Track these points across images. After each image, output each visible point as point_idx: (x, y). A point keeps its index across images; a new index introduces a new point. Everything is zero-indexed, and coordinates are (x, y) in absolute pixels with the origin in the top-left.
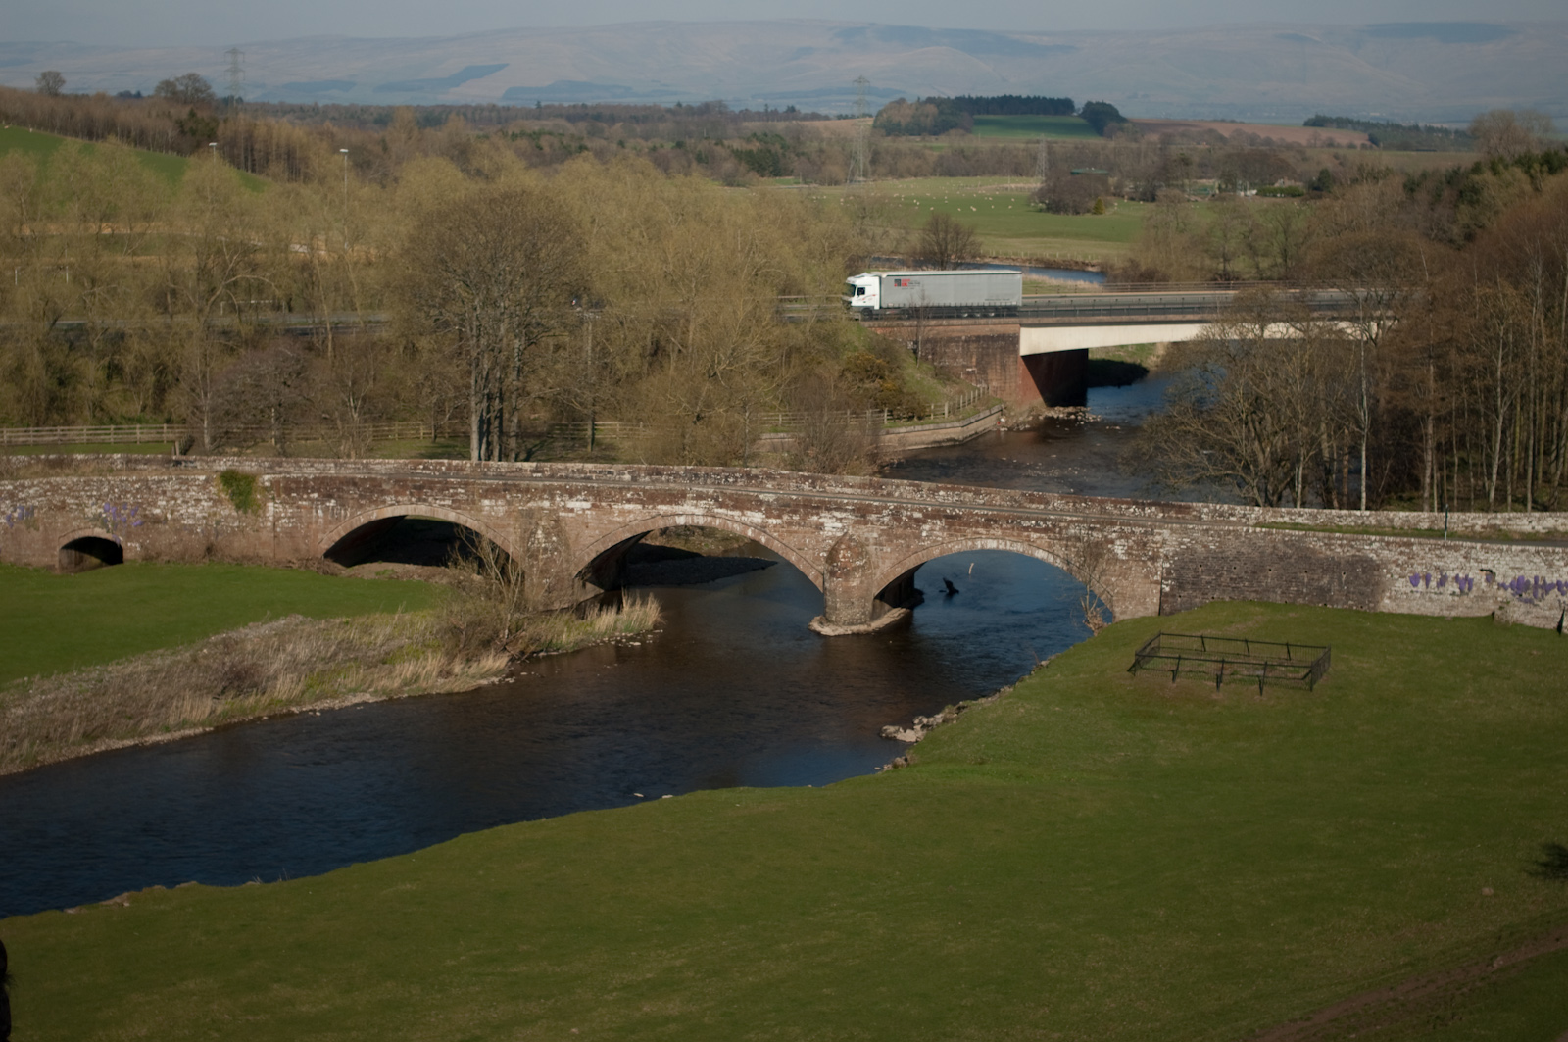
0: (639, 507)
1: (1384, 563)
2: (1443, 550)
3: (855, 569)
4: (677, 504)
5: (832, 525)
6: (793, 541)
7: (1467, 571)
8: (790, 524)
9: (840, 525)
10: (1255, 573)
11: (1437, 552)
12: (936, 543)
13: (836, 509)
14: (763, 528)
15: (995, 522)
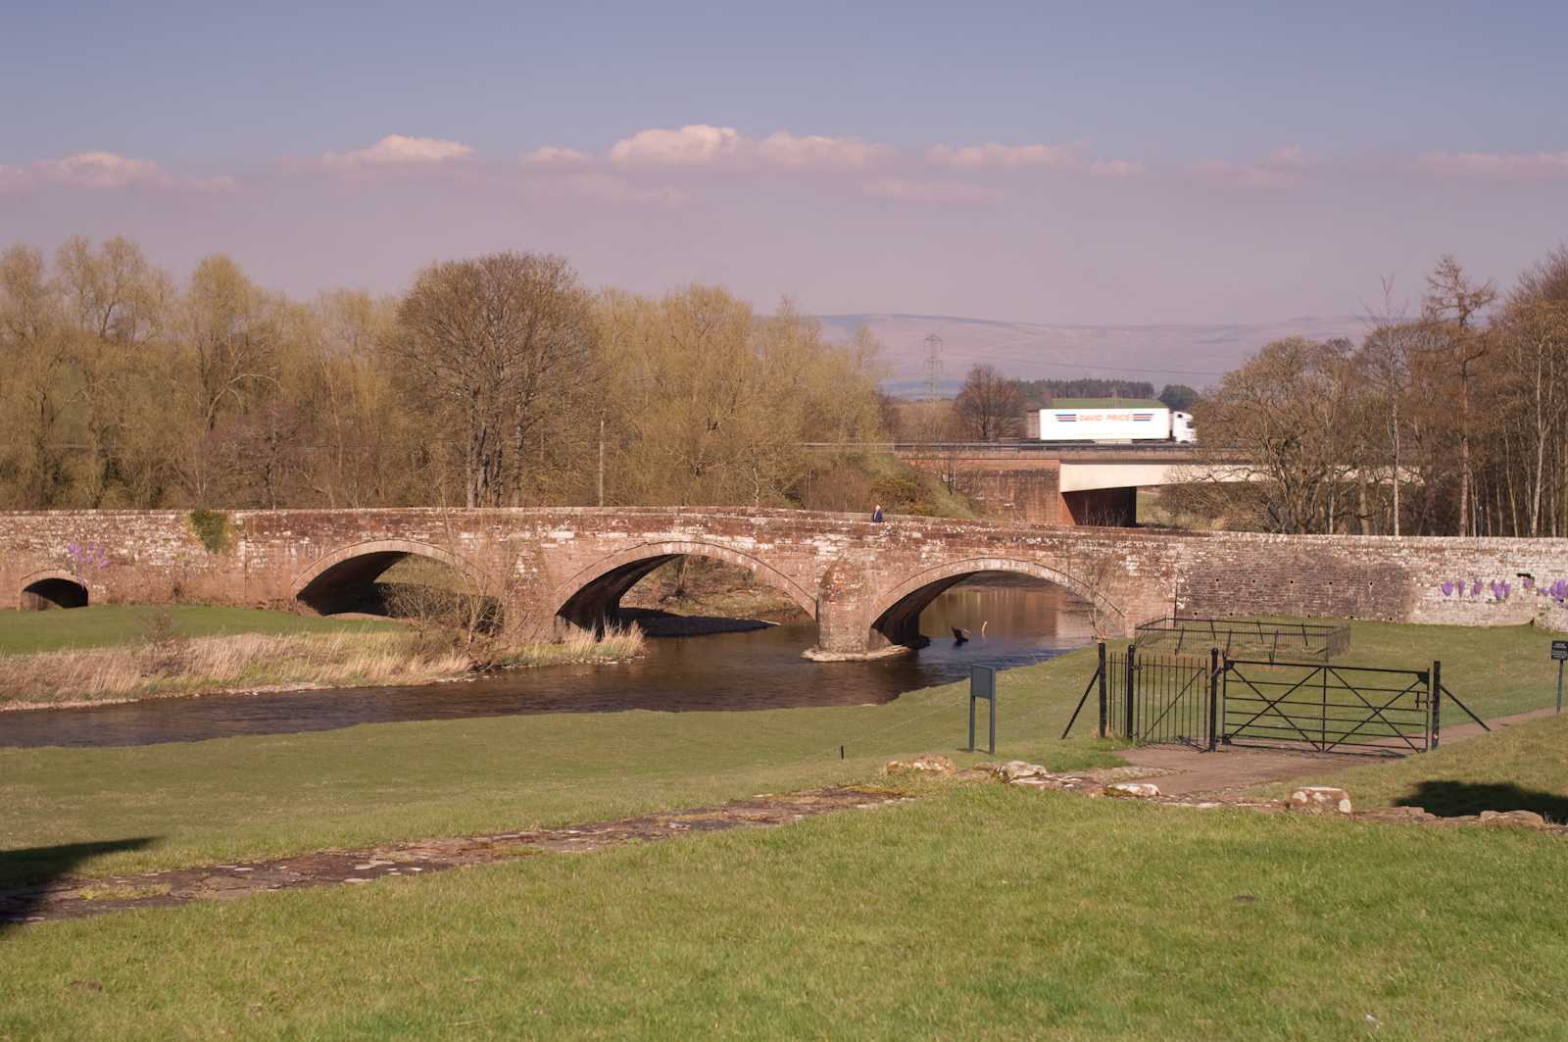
0: (625, 535)
1: (1414, 571)
2: (1477, 555)
3: (850, 592)
4: (664, 531)
5: (826, 548)
6: (785, 567)
7: (1503, 577)
8: (782, 549)
9: (835, 549)
10: (1275, 586)
11: (1471, 557)
12: (936, 562)
13: (831, 532)
14: (753, 555)
15: (999, 540)
